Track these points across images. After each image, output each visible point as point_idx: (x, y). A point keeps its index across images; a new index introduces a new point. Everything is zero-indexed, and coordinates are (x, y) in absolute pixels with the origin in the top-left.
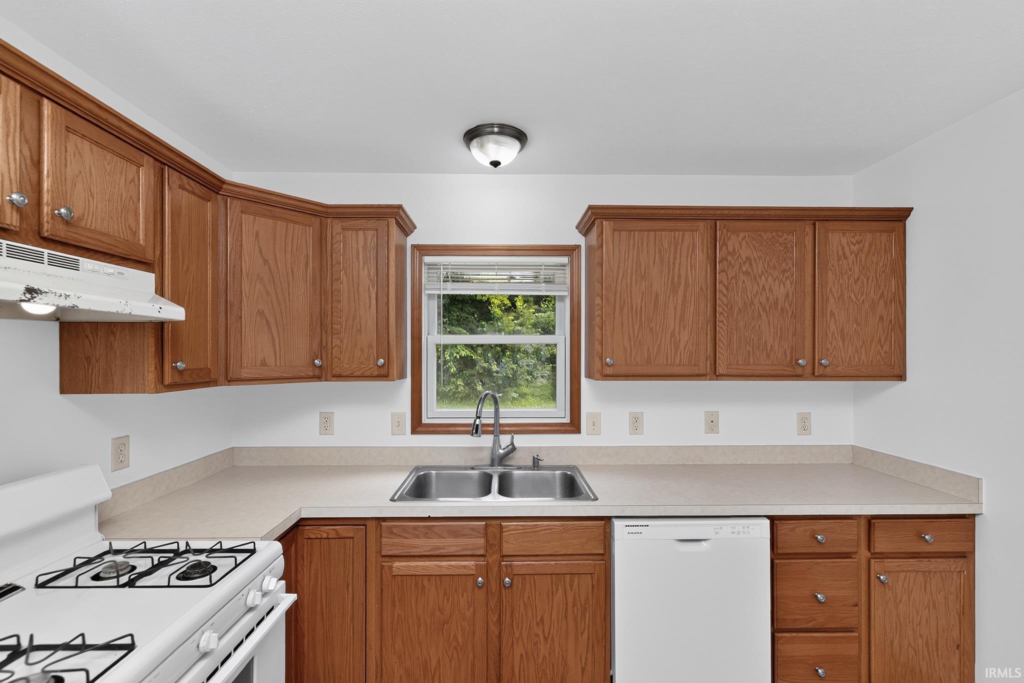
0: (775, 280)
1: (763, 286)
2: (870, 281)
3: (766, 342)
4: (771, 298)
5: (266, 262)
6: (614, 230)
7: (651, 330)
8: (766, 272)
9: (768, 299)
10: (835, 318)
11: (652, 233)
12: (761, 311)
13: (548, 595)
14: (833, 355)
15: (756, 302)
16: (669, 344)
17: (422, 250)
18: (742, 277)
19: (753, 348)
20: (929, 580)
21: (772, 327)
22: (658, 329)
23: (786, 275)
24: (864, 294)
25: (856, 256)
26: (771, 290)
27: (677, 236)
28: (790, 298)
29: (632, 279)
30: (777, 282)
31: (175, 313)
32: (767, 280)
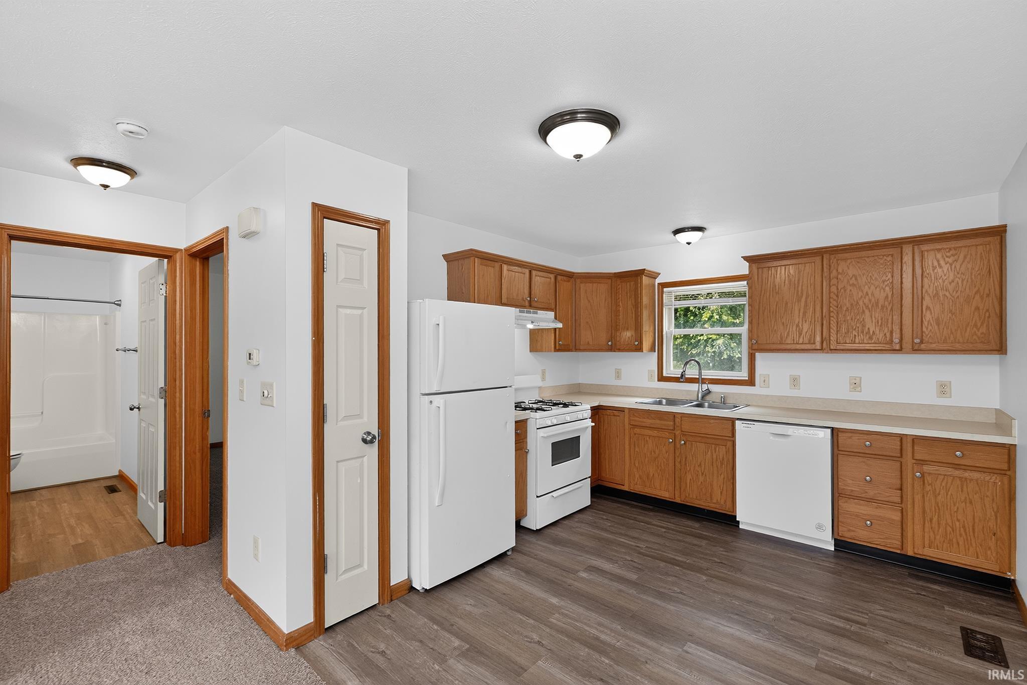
0: (876, 288)
1: (867, 292)
2: (965, 282)
3: (869, 329)
4: (873, 300)
5: (589, 301)
6: (758, 268)
7: (783, 324)
8: (869, 283)
9: (870, 301)
10: (930, 310)
11: (783, 268)
12: (864, 308)
13: (703, 453)
14: (928, 336)
15: (861, 303)
16: (795, 331)
17: (664, 285)
18: (849, 288)
19: (858, 333)
20: (965, 484)
21: (874, 319)
22: (787, 322)
23: (886, 283)
24: (959, 292)
25: (951, 265)
26: (873, 294)
27: (800, 267)
28: (889, 299)
29: (770, 294)
30: (878, 289)
31: (560, 325)
32: (869, 288)
